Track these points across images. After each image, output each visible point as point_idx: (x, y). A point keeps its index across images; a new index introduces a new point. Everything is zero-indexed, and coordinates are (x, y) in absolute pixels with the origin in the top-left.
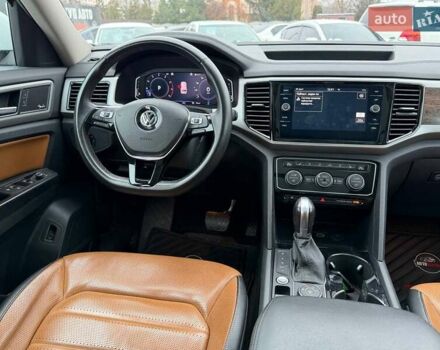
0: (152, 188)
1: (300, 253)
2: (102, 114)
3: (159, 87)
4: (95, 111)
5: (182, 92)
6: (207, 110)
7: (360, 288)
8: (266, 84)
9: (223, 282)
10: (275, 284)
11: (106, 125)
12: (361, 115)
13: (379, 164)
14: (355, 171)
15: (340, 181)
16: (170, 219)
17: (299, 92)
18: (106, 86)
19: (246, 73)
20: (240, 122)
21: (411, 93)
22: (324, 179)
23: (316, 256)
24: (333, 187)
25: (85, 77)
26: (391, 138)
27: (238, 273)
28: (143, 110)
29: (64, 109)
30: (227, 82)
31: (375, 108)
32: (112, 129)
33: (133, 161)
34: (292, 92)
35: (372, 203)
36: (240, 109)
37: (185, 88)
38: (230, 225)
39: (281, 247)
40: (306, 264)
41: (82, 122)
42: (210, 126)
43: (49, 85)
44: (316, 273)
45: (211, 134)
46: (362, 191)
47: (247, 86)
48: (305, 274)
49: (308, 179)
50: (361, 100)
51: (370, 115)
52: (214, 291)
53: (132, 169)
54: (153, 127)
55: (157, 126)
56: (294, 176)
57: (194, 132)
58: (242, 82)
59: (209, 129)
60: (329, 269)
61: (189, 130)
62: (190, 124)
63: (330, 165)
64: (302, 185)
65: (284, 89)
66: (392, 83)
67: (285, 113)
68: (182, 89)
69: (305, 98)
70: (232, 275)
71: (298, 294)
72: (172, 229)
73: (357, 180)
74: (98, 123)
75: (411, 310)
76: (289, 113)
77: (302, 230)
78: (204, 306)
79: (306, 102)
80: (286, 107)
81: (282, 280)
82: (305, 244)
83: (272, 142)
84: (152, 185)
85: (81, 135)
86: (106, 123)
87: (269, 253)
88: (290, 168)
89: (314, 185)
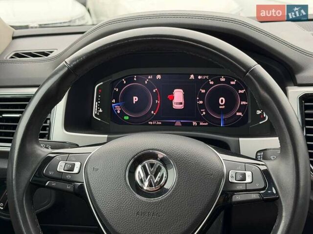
2: (61, 167)
3: (135, 99)
5: (176, 106)
6: (230, 140)
11: (69, 187)
37: (182, 100)
41: (24, 183)
45: (274, 204)
57: (237, 198)
58: (293, 92)
68: (175, 100)
74: (54, 184)
85: (21, 207)
86: (70, 182)
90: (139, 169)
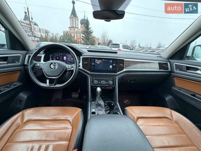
0: (54, 86)
1: (98, 102)
2: (38, 65)
3: (58, 58)
4: (36, 63)
6: (72, 64)
7: (113, 110)
8: (88, 58)
9: (77, 113)
10: (91, 112)
11: (40, 68)
12: (111, 66)
13: (116, 78)
14: (111, 80)
15: (107, 83)
16: (61, 96)
17: (96, 60)
18: (41, 57)
19: (82, 55)
20: (81, 67)
21: (122, 61)
22: (103, 82)
23: (102, 103)
24: (105, 84)
25: (32, 54)
26: (118, 72)
27: (81, 110)
28: (52, 63)
29: (26, 63)
30: (77, 57)
31: (114, 65)
32: (41, 69)
33: (48, 79)
34: (95, 60)
35: (114, 88)
36: (81, 64)
38: (79, 96)
39: (93, 101)
40: (99, 105)
41: (31, 67)
42: (72, 68)
43: (20, 56)
44: (102, 107)
45: (73, 70)
46: (112, 85)
47: (83, 58)
48: (99, 108)
49: (99, 82)
50: (111, 63)
51: (113, 66)
52: (74, 116)
53: (48, 81)
54: (55, 68)
55: (56, 68)
56: (96, 82)
57: (68, 70)
58: (81, 57)
59: (72, 69)
60: (105, 106)
61: (66, 69)
62: (66, 68)
63: (104, 79)
64: (98, 84)
65: (92, 59)
66: (118, 59)
67: (93, 65)
68: (64, 58)
69: (98, 62)
70: (79, 110)
71: (98, 114)
72: (62, 98)
73: (111, 82)
74: (37, 67)
75: (125, 115)
76: (94, 65)
77: (98, 96)
78: (71, 121)
79: (98, 63)
80: (93, 64)
81: (93, 110)
82: (99, 100)
83: (90, 73)
84: (54, 85)
85: (30, 71)
87: (90, 103)
88: (95, 80)
89: (101, 84)
90: (52, 65)
